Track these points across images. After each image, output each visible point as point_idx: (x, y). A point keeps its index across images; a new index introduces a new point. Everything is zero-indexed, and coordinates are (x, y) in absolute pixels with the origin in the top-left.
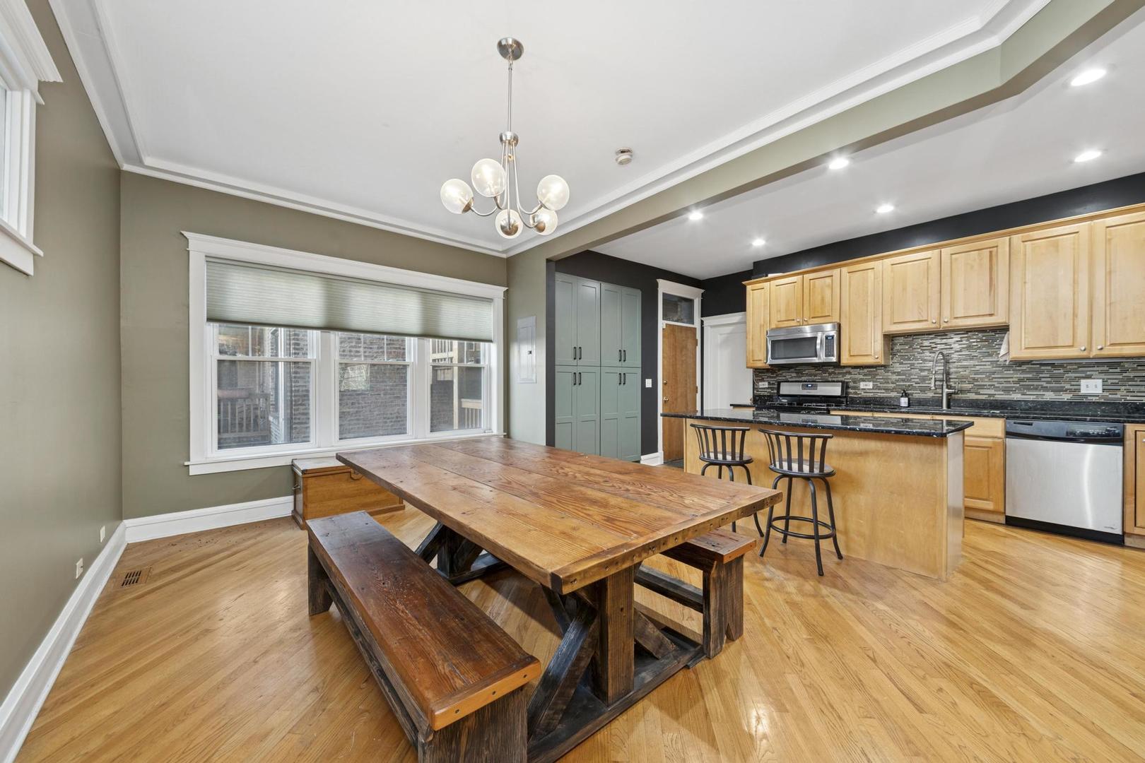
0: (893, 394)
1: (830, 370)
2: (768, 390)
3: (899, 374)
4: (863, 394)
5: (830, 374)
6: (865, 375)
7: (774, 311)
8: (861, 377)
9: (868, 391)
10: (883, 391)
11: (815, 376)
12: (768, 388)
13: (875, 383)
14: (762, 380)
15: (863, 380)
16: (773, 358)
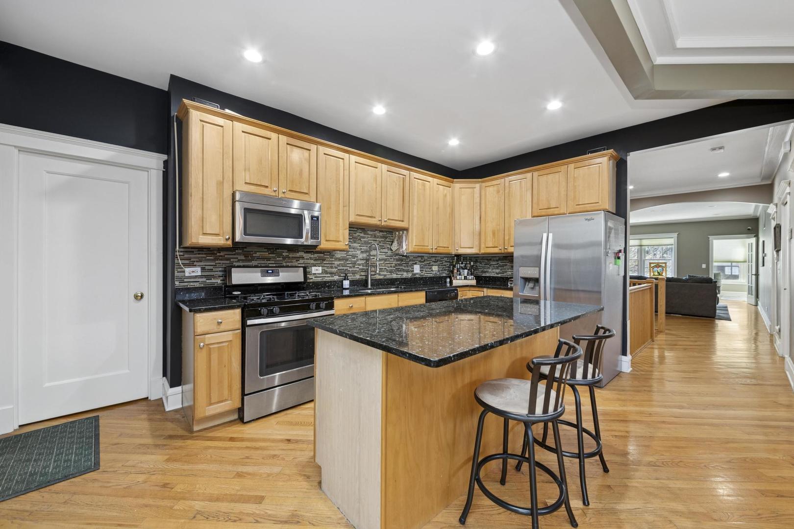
0: (336, 278)
1: (284, 254)
2: (200, 280)
3: (339, 259)
4: (314, 278)
5: (284, 258)
6: (316, 260)
7: (239, 166)
8: (312, 262)
9: (318, 276)
10: (329, 275)
11: (269, 259)
12: (201, 277)
13: (324, 268)
14: (191, 265)
15: (315, 266)
16: (245, 234)
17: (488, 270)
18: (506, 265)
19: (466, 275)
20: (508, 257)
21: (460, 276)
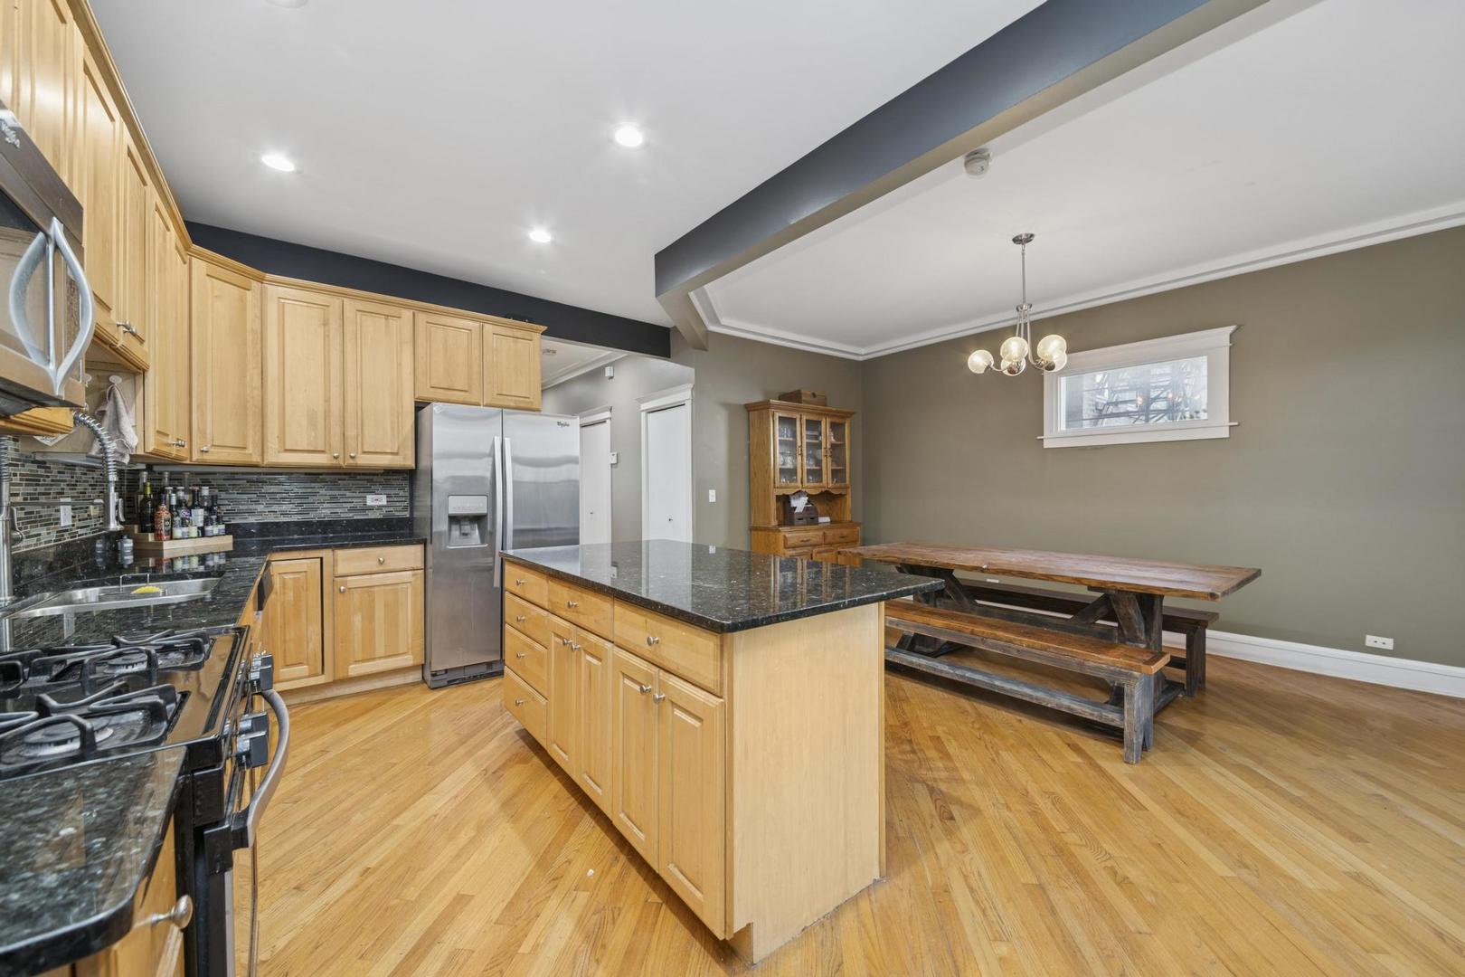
17: (254, 507)
18: (315, 494)
19: (201, 525)
20: (321, 474)
21: (185, 529)
